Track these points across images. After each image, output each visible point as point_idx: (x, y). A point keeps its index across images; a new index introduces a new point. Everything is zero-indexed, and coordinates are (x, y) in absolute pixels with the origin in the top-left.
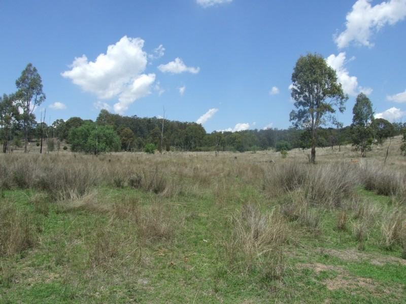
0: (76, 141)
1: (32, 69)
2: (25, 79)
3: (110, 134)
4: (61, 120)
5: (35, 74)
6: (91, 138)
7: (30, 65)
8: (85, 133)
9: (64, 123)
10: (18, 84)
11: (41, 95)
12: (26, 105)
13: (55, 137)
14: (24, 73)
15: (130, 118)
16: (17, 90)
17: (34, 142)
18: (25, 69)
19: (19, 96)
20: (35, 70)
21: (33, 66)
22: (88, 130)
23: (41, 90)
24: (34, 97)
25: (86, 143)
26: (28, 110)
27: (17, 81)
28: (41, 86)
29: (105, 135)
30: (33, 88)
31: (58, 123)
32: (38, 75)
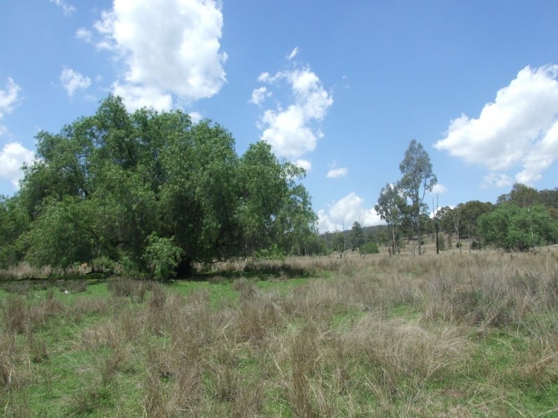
0: (490, 233)
1: (416, 146)
2: (409, 161)
3: (543, 218)
4: (447, 207)
5: (421, 151)
6: (513, 227)
7: (414, 142)
8: (503, 221)
9: (451, 211)
10: (402, 168)
11: (432, 178)
12: (415, 193)
13: (442, 231)
14: (407, 153)
15: (552, 191)
16: (402, 176)
17: (416, 239)
18: (408, 149)
19: (405, 183)
20: (420, 146)
21: (417, 142)
22: (506, 216)
23: (430, 171)
24: (423, 180)
25: (506, 236)
26: (418, 199)
27: (400, 165)
28: (430, 166)
29: (535, 222)
30: (420, 171)
31: (443, 212)
32: (424, 152)
